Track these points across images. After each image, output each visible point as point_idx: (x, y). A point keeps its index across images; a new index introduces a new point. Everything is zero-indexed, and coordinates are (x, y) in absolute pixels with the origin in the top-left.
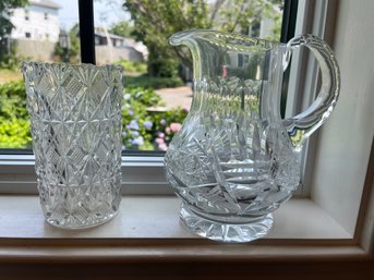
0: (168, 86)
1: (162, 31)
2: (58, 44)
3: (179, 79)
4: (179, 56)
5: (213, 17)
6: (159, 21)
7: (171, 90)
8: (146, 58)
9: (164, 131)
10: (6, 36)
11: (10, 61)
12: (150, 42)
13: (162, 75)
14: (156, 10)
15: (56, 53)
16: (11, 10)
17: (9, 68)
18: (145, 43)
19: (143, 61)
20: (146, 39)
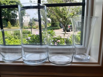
0: (57, 29)
1: (55, 15)
2: (30, 22)
3: (59, 27)
4: (59, 21)
5: (68, 10)
6: (54, 12)
7: (58, 30)
8: (51, 22)
9: (56, 42)
10: (16, 18)
11: (17, 25)
12: (52, 18)
13: (55, 26)
14: (53, 10)
15: (29, 24)
16: (17, 12)
17: (17, 26)
18: (50, 18)
19: (50, 23)
20: (50, 17)
